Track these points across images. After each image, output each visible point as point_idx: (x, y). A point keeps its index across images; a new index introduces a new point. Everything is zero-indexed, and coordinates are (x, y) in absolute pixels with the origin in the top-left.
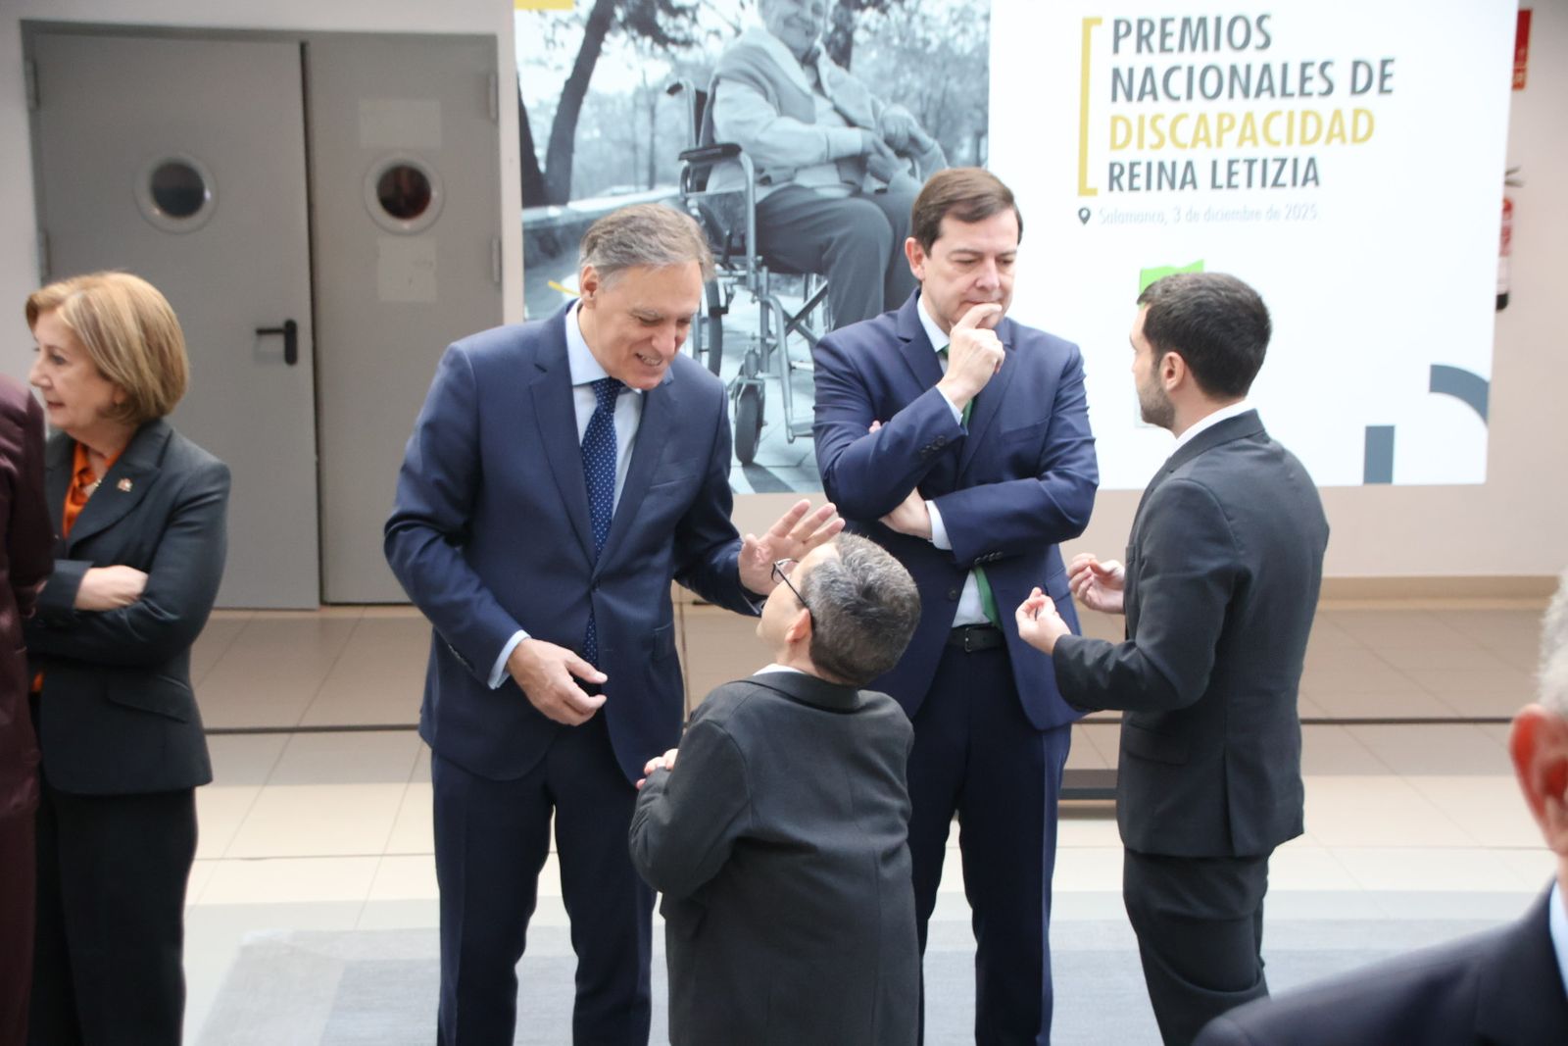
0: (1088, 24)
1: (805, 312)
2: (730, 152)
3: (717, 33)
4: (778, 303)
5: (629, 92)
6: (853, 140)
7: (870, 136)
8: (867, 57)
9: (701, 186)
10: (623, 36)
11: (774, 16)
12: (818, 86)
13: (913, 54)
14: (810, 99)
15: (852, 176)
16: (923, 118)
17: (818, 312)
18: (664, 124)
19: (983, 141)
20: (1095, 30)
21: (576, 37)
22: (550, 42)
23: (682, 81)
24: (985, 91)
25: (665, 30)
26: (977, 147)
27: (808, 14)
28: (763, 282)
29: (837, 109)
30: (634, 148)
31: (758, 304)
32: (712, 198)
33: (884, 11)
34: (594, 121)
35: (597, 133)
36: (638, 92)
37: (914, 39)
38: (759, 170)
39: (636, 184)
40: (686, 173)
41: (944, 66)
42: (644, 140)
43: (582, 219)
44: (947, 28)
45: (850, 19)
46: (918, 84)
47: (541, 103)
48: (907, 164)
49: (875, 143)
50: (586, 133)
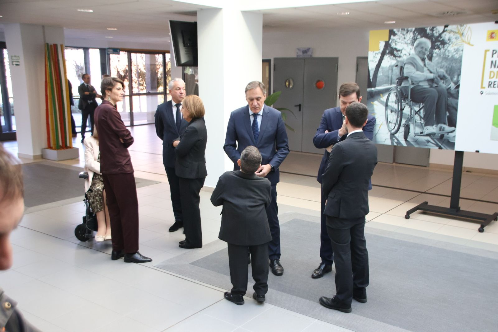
0: (486, 51)
1: (419, 111)
2: (407, 78)
3: (406, 55)
4: (414, 109)
5: (388, 66)
6: (431, 76)
7: (435, 75)
8: (435, 59)
9: (400, 85)
10: (388, 56)
11: (417, 51)
12: (425, 65)
13: (446, 58)
14: (423, 68)
15: (431, 83)
16: (447, 72)
17: (422, 111)
18: (394, 72)
19: (459, 77)
20: (488, 53)
21: (379, 56)
22: (374, 57)
23: (398, 64)
24: (461, 66)
25: (396, 54)
26: (458, 78)
27: (424, 50)
28: (411, 104)
29: (428, 70)
30: (388, 77)
31: (410, 109)
32: (403, 87)
33: (440, 49)
34: (381, 72)
35: (382, 74)
36: (390, 66)
37: (446, 56)
38: (412, 82)
39: (388, 84)
40: (398, 82)
41: (452, 61)
42: (390, 76)
43: (378, 90)
44: (453, 53)
45: (432, 51)
46: (446, 65)
47: (372, 68)
48: (442, 81)
49: (436, 77)
50: (380, 74)
